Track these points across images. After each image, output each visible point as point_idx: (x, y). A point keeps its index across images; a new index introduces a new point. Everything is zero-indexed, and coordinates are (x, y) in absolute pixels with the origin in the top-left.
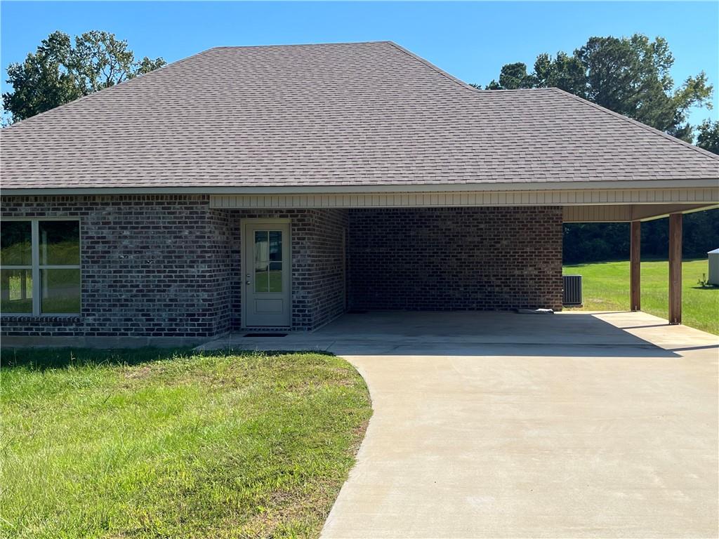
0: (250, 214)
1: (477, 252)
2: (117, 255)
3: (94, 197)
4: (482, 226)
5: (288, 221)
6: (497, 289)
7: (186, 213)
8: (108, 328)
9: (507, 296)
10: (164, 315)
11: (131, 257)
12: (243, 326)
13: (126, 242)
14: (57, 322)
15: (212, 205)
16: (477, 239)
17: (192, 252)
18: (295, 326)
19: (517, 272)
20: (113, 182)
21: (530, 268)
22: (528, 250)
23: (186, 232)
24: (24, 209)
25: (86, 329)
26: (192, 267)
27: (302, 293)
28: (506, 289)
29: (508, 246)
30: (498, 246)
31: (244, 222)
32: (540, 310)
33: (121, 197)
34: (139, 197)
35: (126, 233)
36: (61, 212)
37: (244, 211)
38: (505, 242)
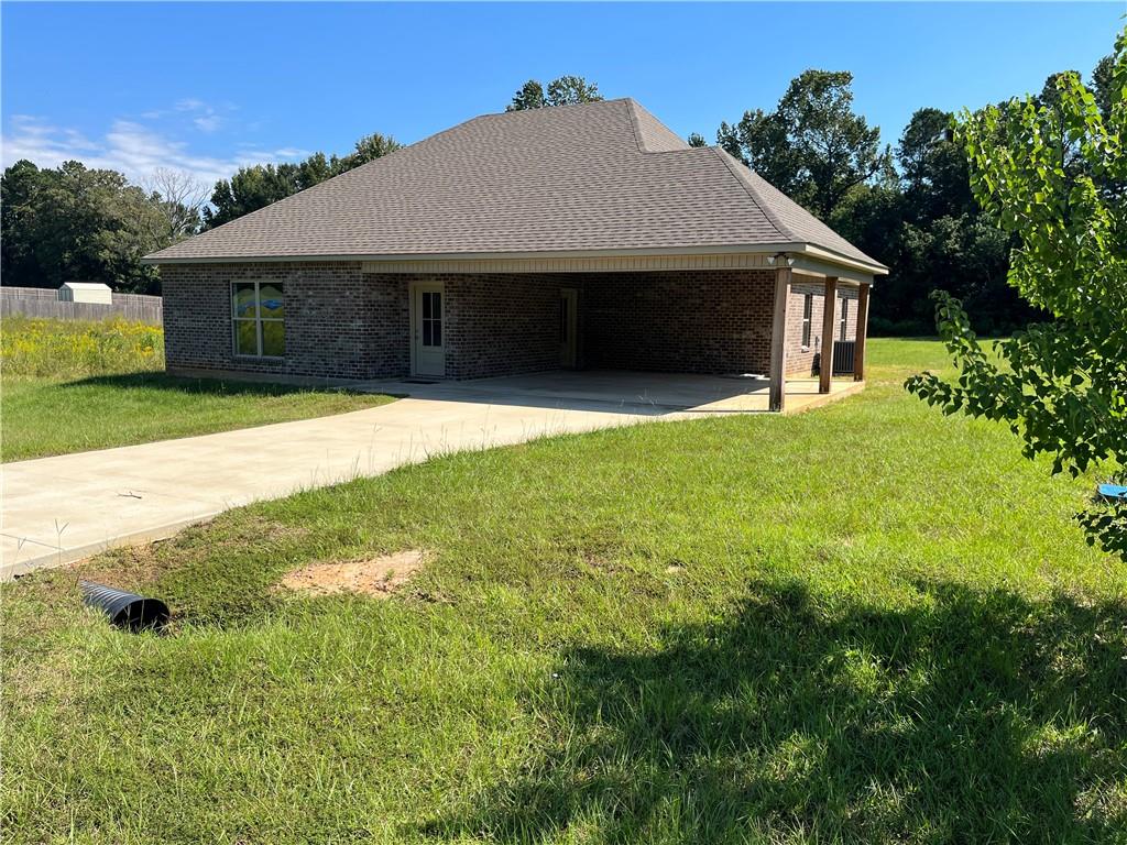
0: (414, 277)
1: (698, 315)
2: (305, 311)
3: (289, 263)
4: (704, 288)
5: (442, 283)
6: (715, 353)
7: (347, 277)
8: (300, 370)
9: (723, 360)
10: (335, 360)
11: (314, 312)
12: (413, 374)
13: (310, 300)
14: (271, 363)
15: (363, 270)
16: (698, 301)
17: (352, 310)
18: (447, 377)
19: (735, 336)
20: (299, 252)
21: (748, 332)
22: (748, 312)
23: (348, 293)
24: (249, 273)
25: (288, 370)
26: (352, 322)
27: (452, 348)
28: (724, 353)
29: (727, 308)
30: (718, 308)
31: (412, 284)
32: (746, 375)
33: (307, 263)
34: (318, 263)
35: (311, 293)
36: (270, 276)
37: (411, 275)
38: (725, 305)
